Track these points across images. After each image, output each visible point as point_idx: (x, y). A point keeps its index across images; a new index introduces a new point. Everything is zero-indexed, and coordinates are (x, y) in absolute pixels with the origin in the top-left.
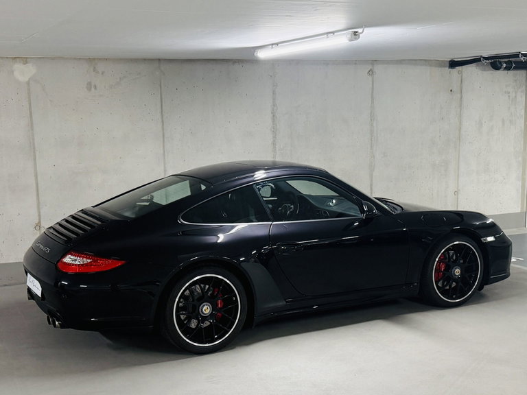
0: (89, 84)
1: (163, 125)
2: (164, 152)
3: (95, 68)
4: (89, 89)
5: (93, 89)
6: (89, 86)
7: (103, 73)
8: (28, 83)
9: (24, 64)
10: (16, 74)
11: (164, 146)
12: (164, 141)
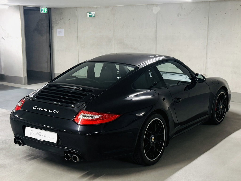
0: (179, 14)
1: (208, 32)
2: (207, 44)
3: (181, 7)
4: (178, 16)
5: (180, 15)
6: (179, 15)
7: (184, 9)
8: (157, 14)
9: (156, 7)
10: (154, 11)
11: (207, 41)
12: (208, 39)
